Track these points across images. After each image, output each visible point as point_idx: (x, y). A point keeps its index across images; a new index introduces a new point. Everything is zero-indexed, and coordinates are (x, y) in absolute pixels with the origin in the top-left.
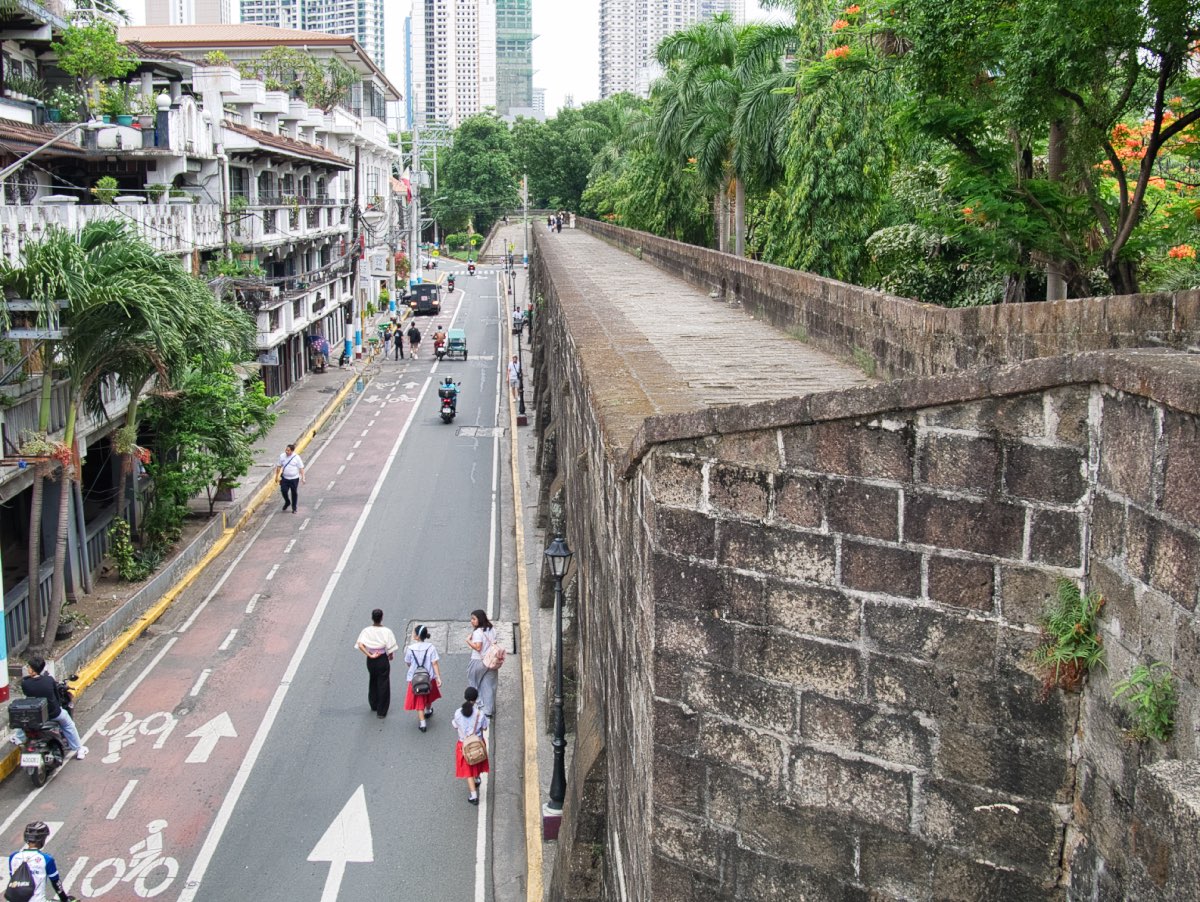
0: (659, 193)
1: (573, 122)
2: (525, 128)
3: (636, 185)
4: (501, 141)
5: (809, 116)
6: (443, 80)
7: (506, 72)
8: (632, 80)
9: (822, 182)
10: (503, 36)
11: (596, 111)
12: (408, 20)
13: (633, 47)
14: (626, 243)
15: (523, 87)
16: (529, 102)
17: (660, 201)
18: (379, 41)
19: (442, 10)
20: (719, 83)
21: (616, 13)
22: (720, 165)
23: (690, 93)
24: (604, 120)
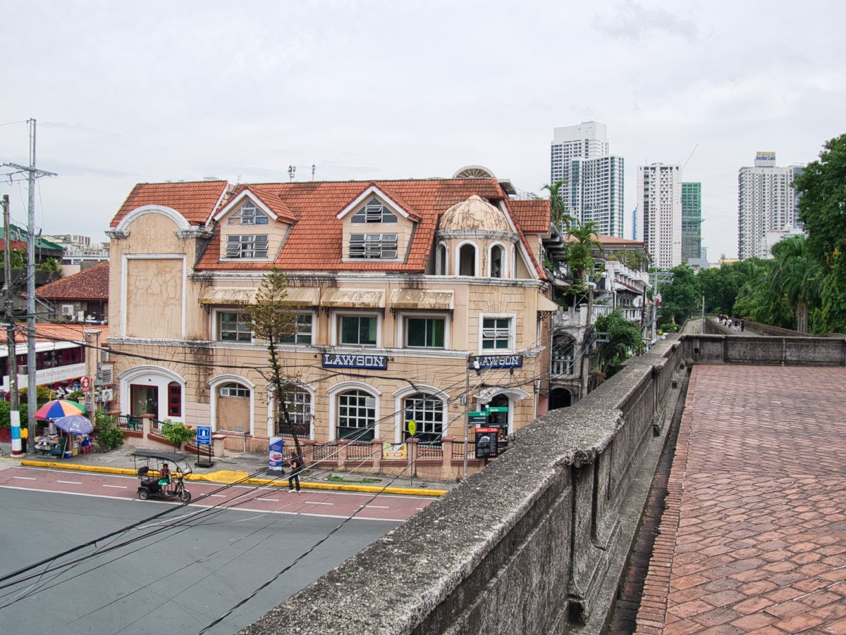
0: (771, 308)
1: (729, 272)
2: (705, 274)
3: (761, 304)
4: (690, 279)
5: (829, 281)
6: (653, 243)
7: (687, 239)
8: (757, 244)
9: (835, 305)
10: (685, 220)
11: (740, 266)
12: (634, 212)
13: (757, 226)
14: (756, 329)
15: (696, 247)
16: (699, 255)
17: (771, 311)
18: (621, 224)
19: (653, 207)
20: (797, 264)
21: (748, 208)
22: (797, 297)
23: (785, 267)
24: (745, 271)
